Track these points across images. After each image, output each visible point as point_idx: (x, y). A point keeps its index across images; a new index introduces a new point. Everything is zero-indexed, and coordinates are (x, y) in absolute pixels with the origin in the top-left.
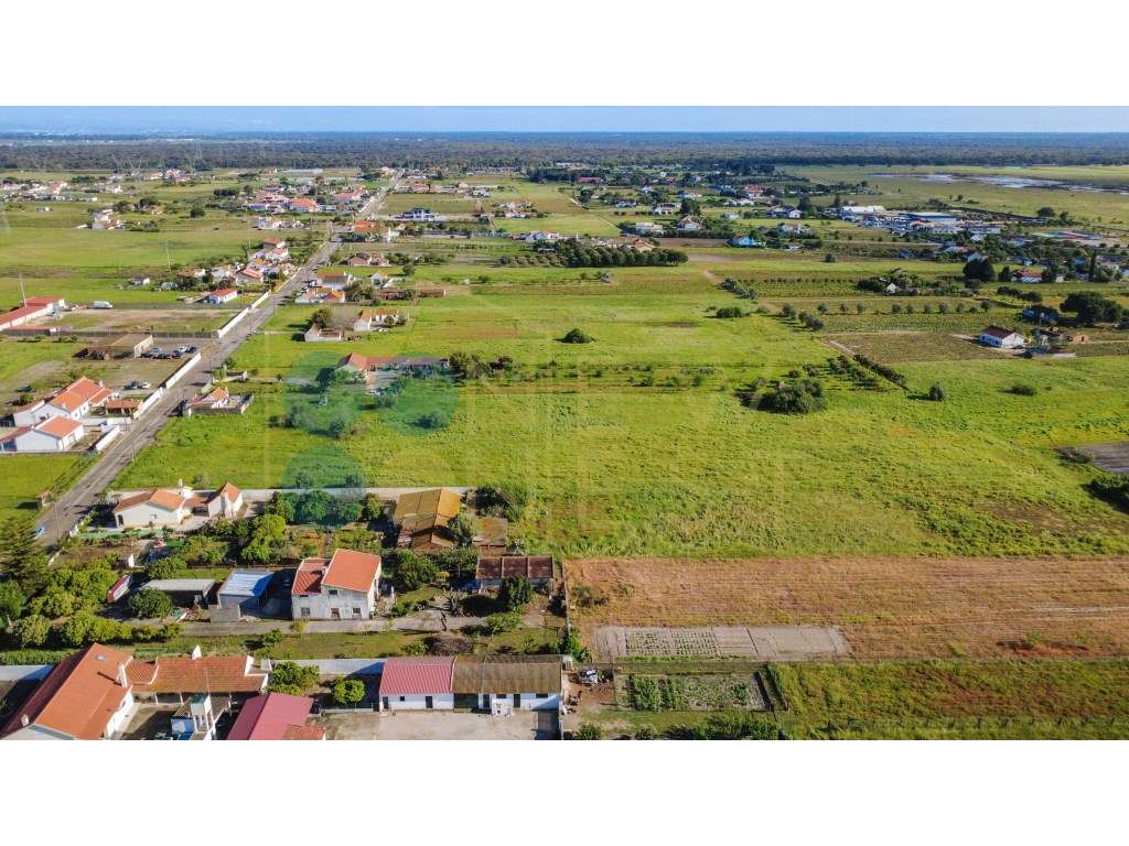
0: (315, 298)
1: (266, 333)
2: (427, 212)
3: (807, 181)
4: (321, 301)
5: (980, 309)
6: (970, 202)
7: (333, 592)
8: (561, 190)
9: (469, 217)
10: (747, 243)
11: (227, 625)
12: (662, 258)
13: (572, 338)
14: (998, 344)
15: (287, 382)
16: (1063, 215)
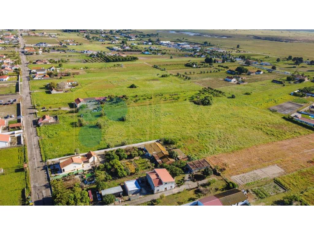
0: (40, 77)
1: (35, 91)
2: (45, 43)
3: (142, 33)
4: (43, 78)
5: (218, 71)
6: (186, 40)
7: (166, 184)
8: (78, 35)
9: (58, 45)
10: (147, 53)
11: (136, 200)
12: (132, 59)
13: (132, 86)
14: (230, 81)
15: (62, 109)
16: (209, 44)
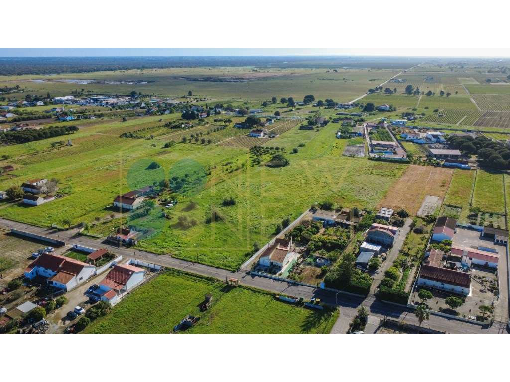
10: (70, 119)
12: (67, 130)
13: (155, 166)
14: (259, 136)
15: (116, 218)
16: (140, 94)
